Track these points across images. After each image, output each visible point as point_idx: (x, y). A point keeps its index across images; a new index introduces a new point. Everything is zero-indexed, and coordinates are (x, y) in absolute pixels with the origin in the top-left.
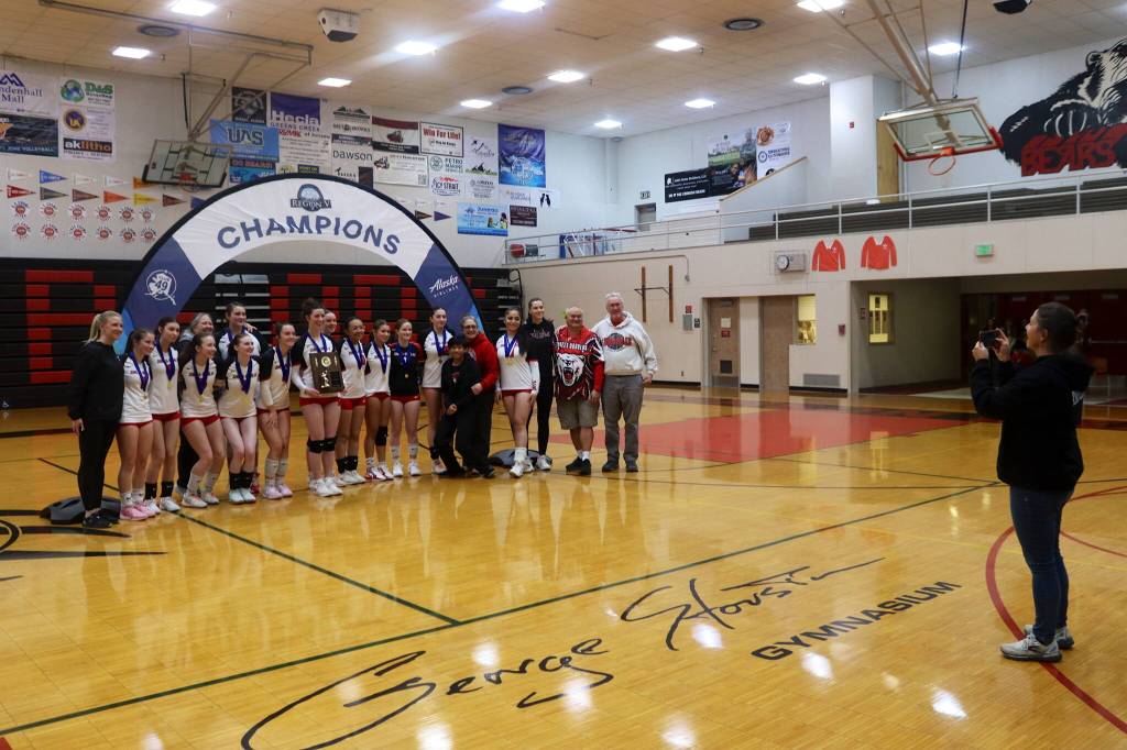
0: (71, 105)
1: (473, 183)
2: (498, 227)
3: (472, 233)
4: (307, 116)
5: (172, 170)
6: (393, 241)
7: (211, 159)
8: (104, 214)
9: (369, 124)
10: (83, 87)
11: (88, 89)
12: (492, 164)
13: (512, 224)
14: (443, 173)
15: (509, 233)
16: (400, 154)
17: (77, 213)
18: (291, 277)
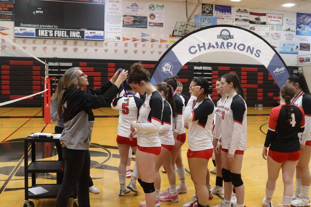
0: (151, 12)
1: (286, 35)
2: (295, 51)
3: (285, 53)
4: (227, 12)
5: (182, 32)
6: (258, 52)
7: (194, 27)
8: (160, 46)
9: (248, 15)
10: (155, 6)
11: (157, 6)
12: (294, 28)
13: (300, 50)
14: (275, 31)
15: (299, 53)
16: (259, 25)
17: (152, 46)
18: (220, 68)
